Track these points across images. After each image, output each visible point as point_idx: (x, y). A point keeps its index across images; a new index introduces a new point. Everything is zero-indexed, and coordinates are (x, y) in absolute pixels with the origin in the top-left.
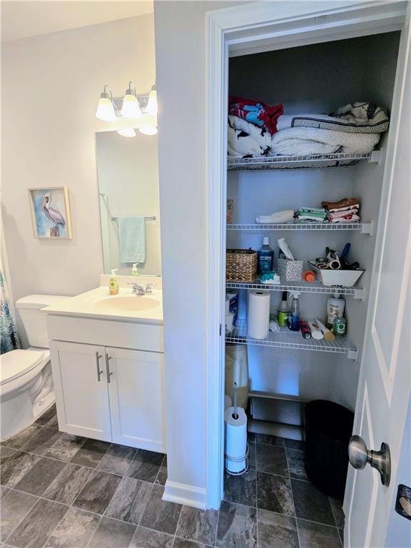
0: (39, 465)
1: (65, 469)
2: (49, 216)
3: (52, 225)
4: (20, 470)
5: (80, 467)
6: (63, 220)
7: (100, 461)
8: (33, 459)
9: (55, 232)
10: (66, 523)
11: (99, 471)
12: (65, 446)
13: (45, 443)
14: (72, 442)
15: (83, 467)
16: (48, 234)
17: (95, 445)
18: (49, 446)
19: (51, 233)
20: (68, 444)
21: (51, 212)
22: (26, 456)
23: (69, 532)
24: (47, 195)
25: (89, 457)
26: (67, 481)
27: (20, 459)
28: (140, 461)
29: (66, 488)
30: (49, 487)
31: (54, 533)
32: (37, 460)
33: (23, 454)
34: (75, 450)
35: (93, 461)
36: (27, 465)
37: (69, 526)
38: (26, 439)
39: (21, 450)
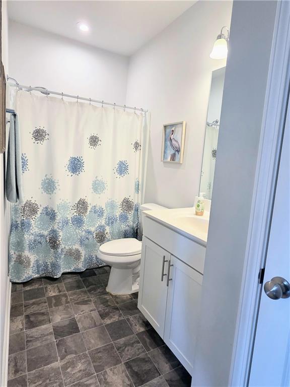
0: (121, 322)
1: (131, 336)
2: (172, 145)
3: (173, 152)
4: (111, 317)
5: (139, 343)
6: (179, 148)
7: (152, 350)
8: (120, 315)
9: (173, 157)
10: (116, 371)
11: (149, 356)
12: (138, 321)
13: (130, 311)
14: (144, 322)
15: (141, 344)
16: (169, 159)
17: (155, 335)
18: (131, 315)
19: (171, 158)
20: (141, 322)
21: (174, 142)
22: (118, 312)
23: (114, 377)
24: (173, 129)
25: (148, 340)
26: (129, 345)
27: (115, 310)
28: (179, 375)
29: (126, 349)
30: (118, 340)
31: (108, 370)
32: (122, 318)
33: (117, 309)
34: (142, 329)
35: (148, 345)
36: (116, 318)
37: (116, 374)
38: (123, 301)
39: (118, 305)
